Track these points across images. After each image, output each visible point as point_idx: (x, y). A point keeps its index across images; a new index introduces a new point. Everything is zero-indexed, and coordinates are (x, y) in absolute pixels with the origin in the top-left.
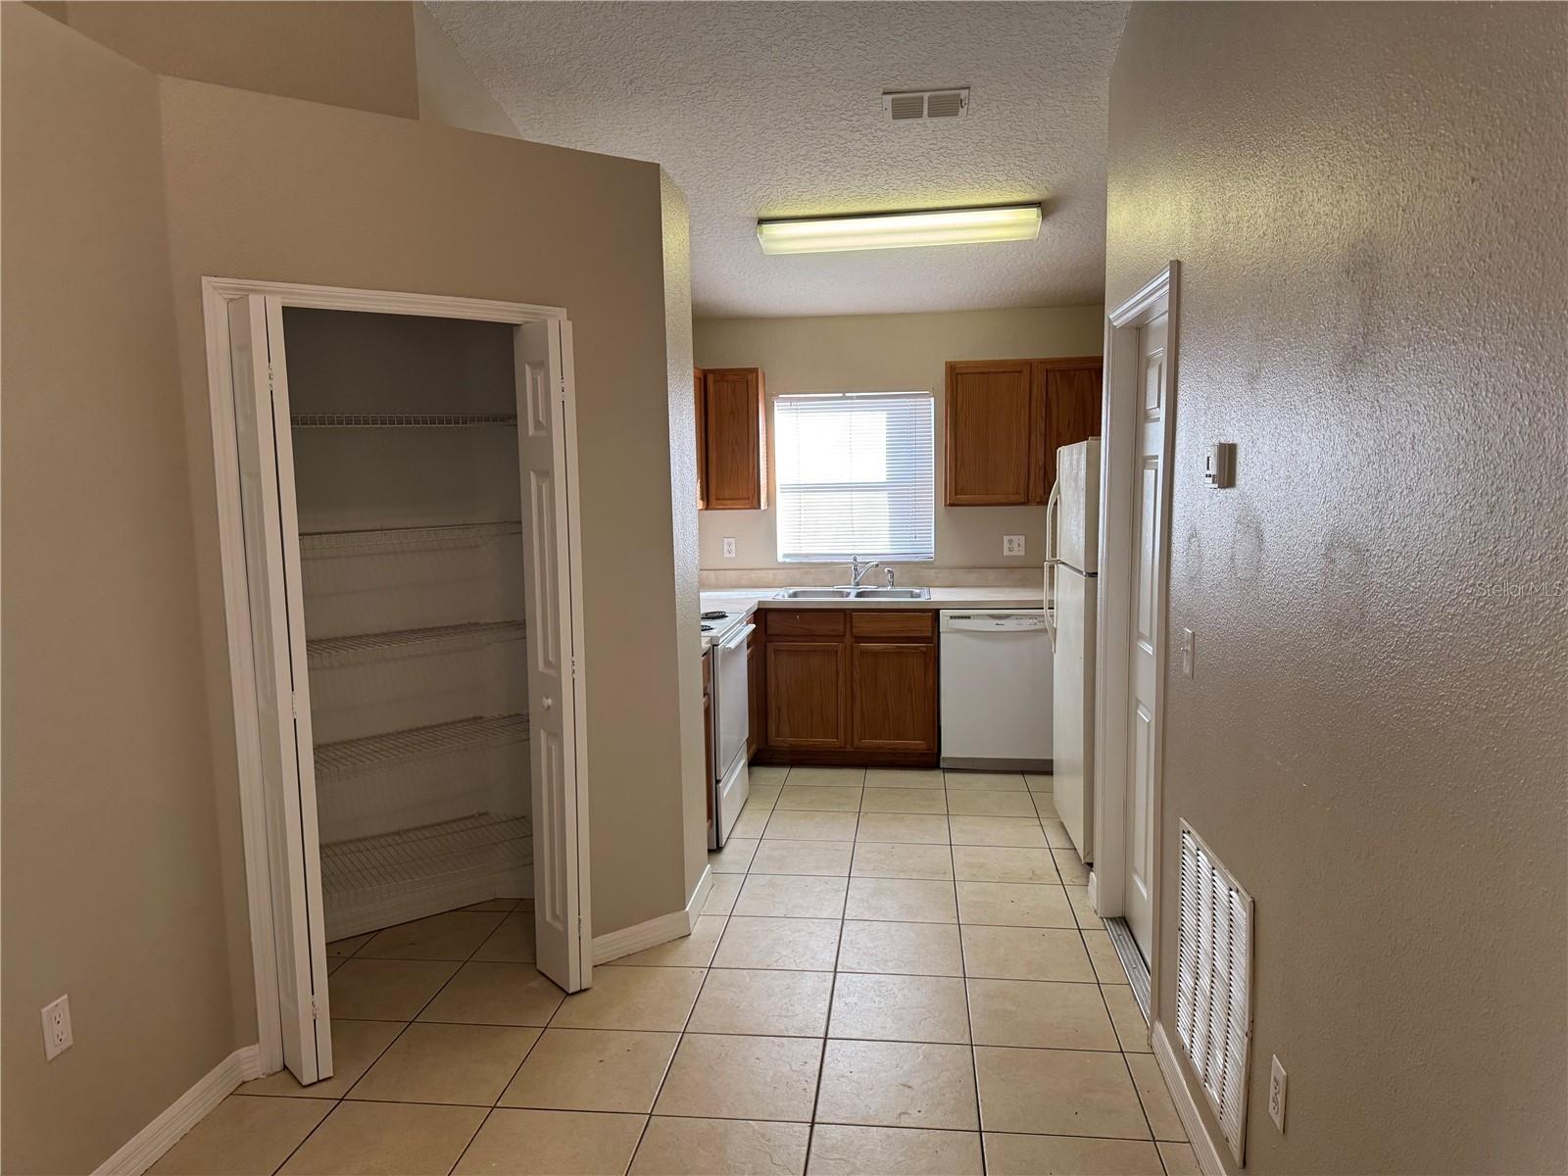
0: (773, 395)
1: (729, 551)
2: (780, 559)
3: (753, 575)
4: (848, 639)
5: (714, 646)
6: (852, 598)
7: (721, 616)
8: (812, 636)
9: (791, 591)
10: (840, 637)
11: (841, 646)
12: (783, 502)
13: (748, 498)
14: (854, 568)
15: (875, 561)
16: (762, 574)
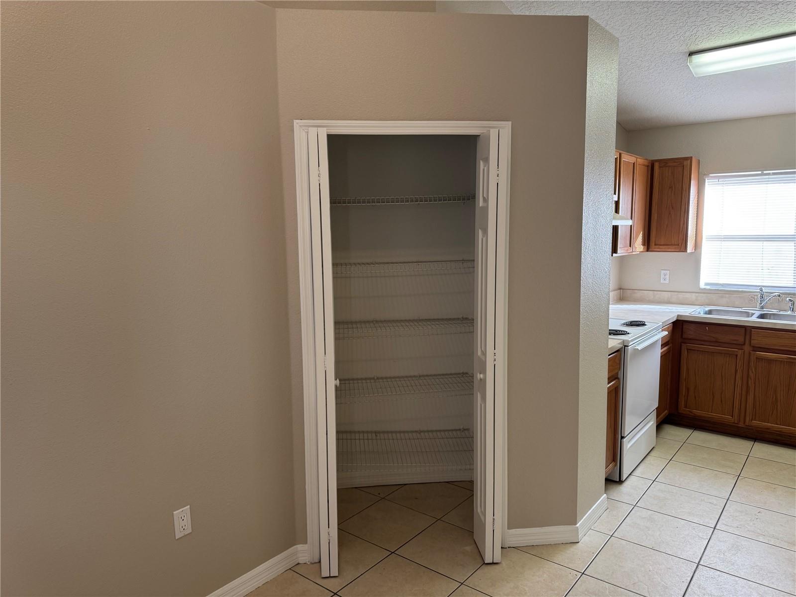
0: (705, 175)
1: (665, 279)
2: (702, 286)
3: (681, 296)
4: (747, 348)
5: (625, 346)
6: (754, 319)
7: (640, 324)
8: (717, 342)
9: (707, 309)
10: (741, 346)
11: (740, 352)
12: (707, 248)
13: (678, 245)
14: (761, 295)
15: (777, 292)
16: (688, 295)
